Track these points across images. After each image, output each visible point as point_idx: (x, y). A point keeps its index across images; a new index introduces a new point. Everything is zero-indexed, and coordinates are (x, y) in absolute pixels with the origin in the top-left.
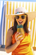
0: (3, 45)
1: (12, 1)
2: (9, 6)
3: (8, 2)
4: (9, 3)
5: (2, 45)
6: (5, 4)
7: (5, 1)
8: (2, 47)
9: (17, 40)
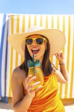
0: (5, 97)
1: (20, 15)
2: (15, 22)
3: (12, 16)
4: (15, 18)
5: (2, 97)
6: (8, 20)
7: (7, 15)
8: (3, 101)
9: (31, 91)
